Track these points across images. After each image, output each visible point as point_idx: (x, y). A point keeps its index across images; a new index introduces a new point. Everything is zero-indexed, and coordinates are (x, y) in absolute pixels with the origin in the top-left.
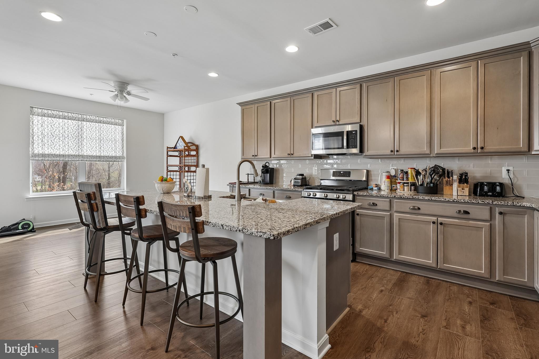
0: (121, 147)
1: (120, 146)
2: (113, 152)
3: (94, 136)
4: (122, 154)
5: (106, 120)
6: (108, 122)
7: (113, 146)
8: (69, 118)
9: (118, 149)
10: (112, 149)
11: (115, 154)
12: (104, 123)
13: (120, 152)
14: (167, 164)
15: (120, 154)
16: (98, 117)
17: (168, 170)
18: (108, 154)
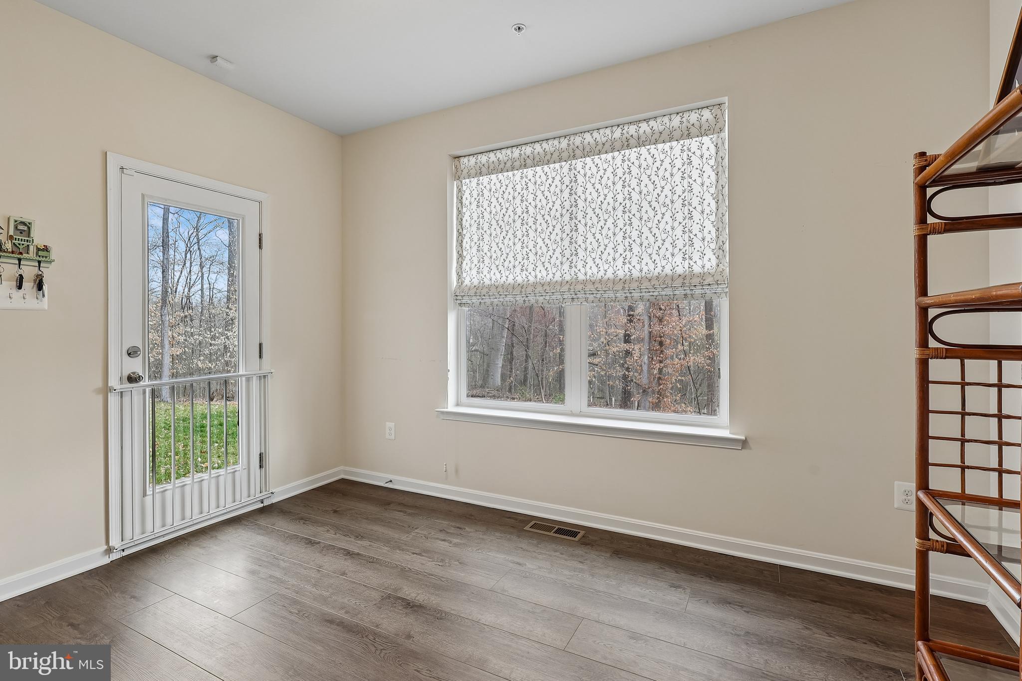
0: (713, 231)
1: (709, 226)
2: (678, 259)
3: (609, 204)
4: (714, 261)
5: (648, 130)
6: (656, 136)
7: (679, 231)
8: (537, 161)
9: (698, 243)
10: (674, 247)
11: (686, 266)
12: (641, 142)
13: (709, 254)
14: (922, 290)
15: (708, 265)
16: (618, 126)
17: (932, 343)
18: (659, 269)
